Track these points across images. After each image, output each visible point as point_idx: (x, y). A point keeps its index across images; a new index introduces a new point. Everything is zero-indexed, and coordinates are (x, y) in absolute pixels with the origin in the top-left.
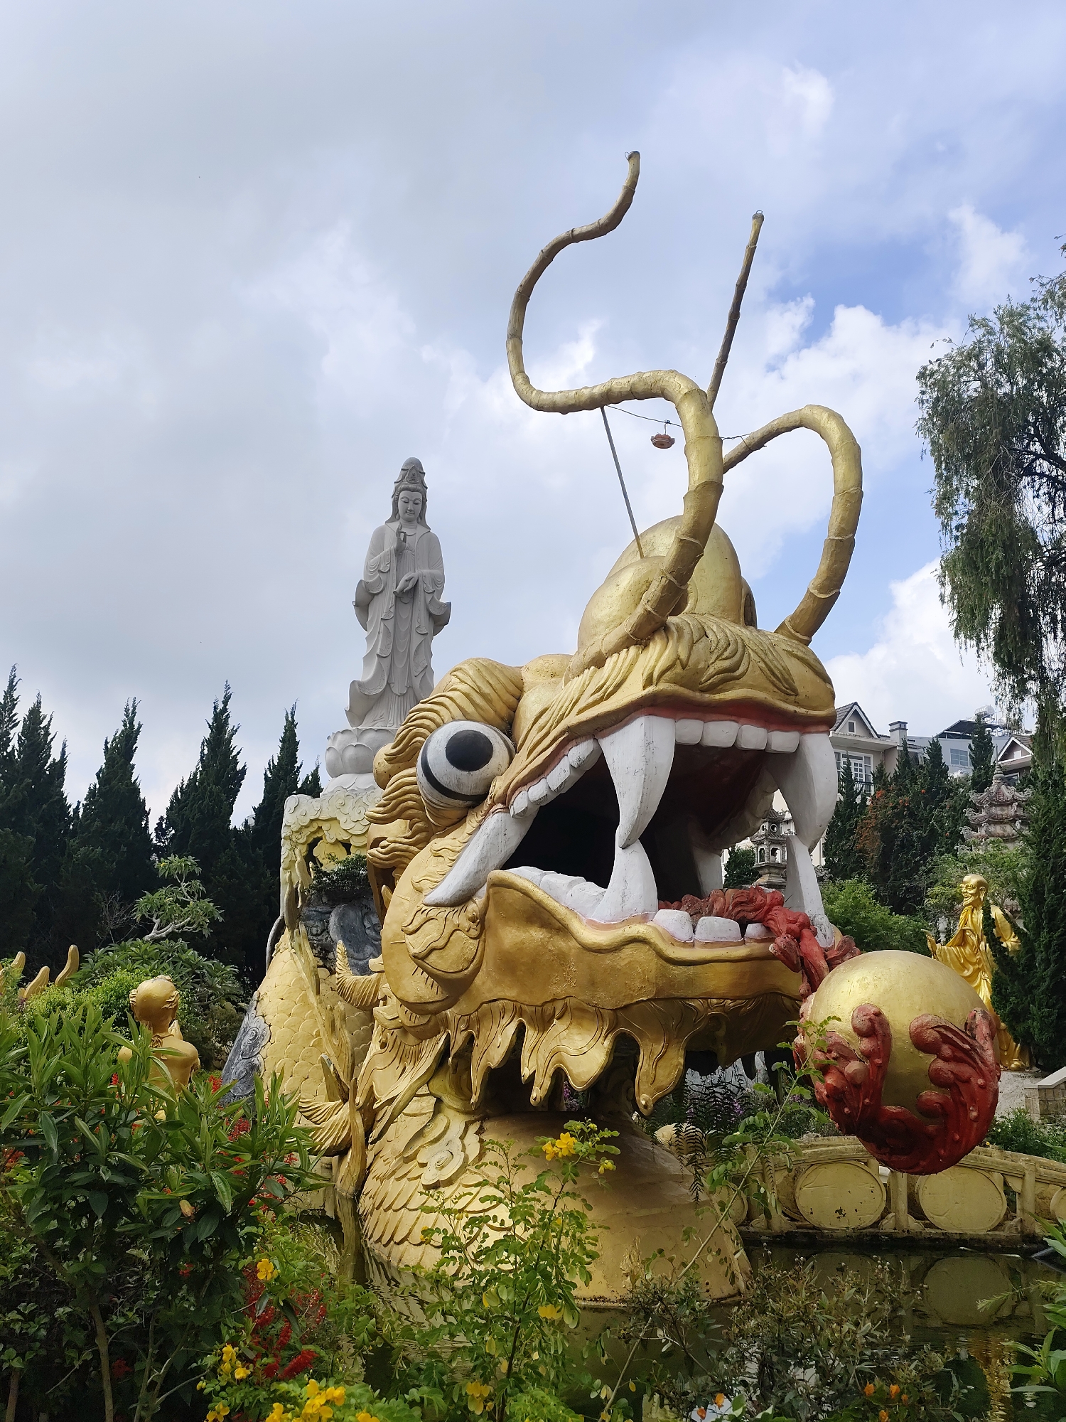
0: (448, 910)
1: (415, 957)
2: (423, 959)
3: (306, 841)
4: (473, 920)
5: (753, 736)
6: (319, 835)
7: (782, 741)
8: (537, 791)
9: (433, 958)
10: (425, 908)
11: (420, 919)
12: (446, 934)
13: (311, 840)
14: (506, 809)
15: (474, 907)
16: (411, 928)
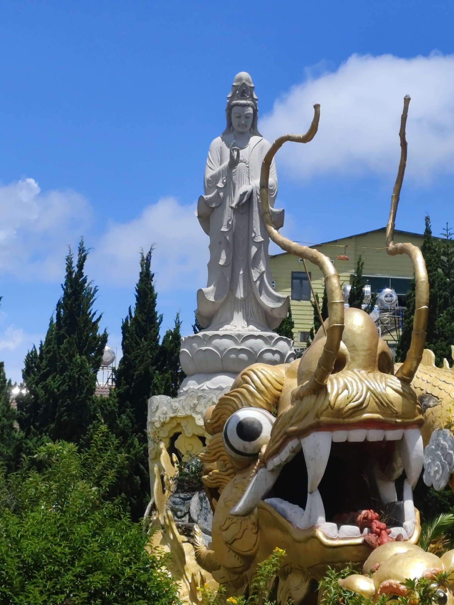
0: (242, 518)
1: (226, 543)
2: (230, 544)
3: (168, 436)
4: (254, 524)
5: (375, 435)
6: (178, 430)
7: (392, 435)
8: (276, 461)
9: (235, 544)
10: (230, 516)
11: (228, 522)
12: (242, 530)
13: (172, 435)
14: (265, 466)
15: (253, 518)
16: (225, 527)
